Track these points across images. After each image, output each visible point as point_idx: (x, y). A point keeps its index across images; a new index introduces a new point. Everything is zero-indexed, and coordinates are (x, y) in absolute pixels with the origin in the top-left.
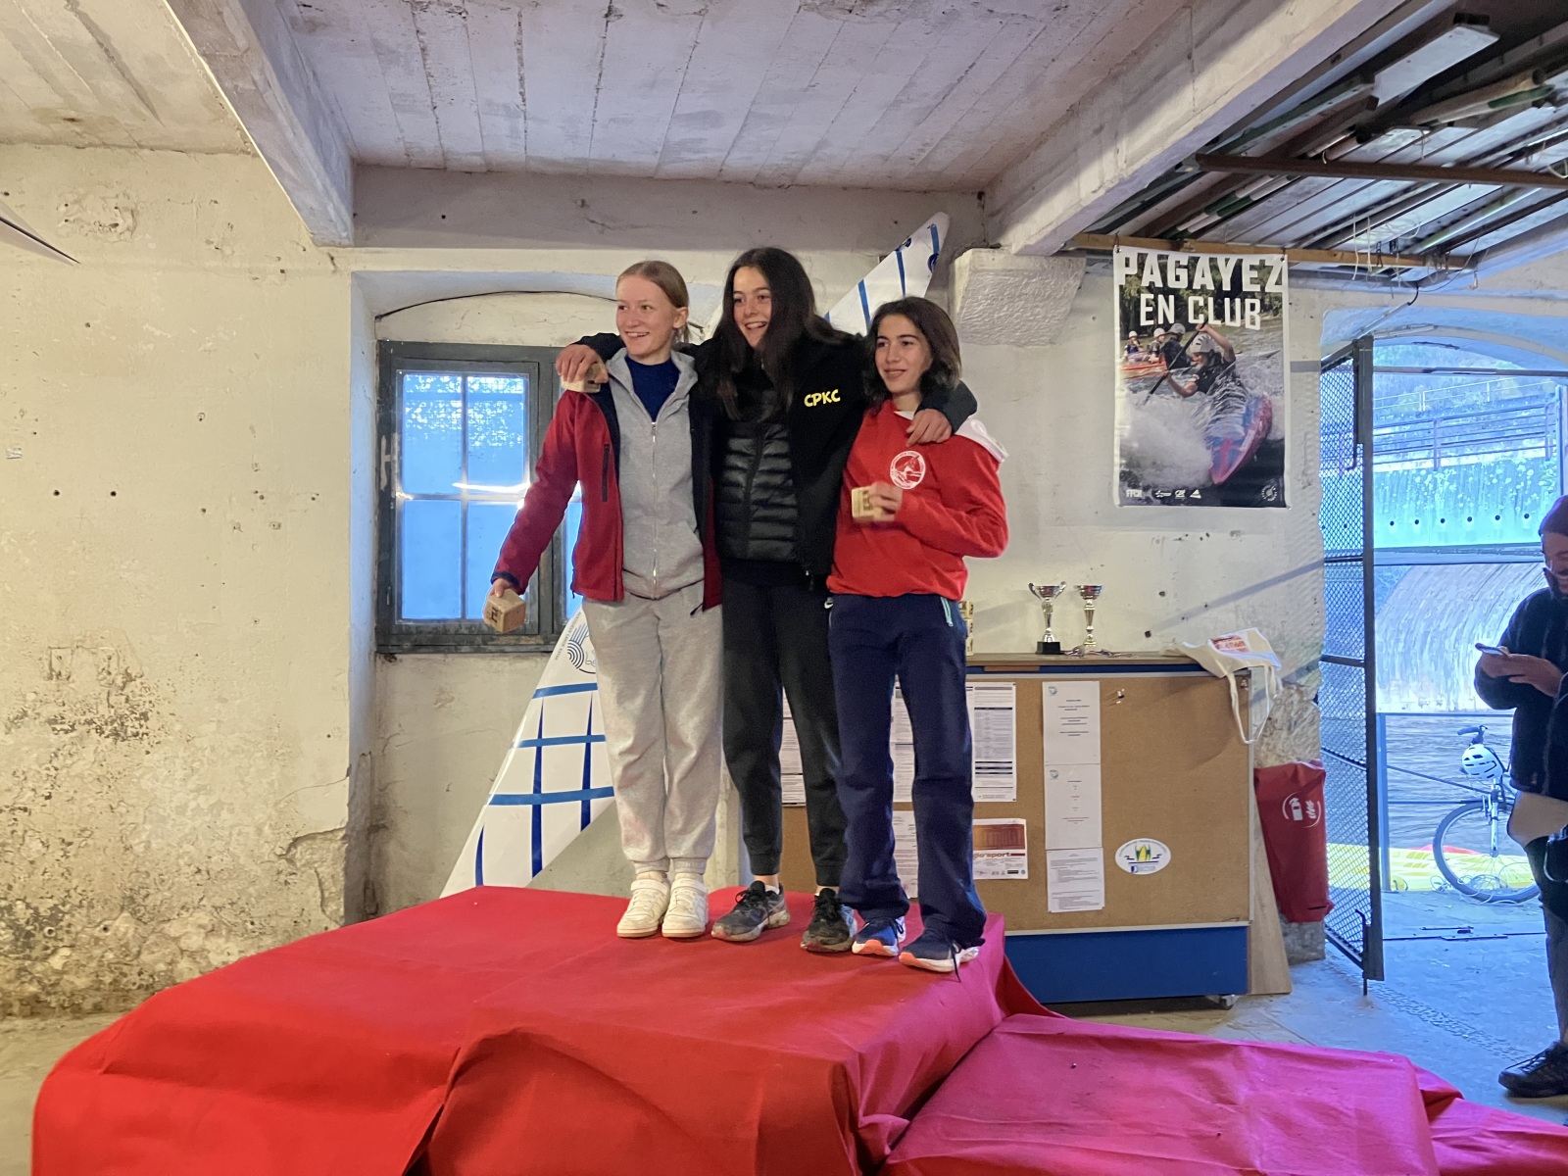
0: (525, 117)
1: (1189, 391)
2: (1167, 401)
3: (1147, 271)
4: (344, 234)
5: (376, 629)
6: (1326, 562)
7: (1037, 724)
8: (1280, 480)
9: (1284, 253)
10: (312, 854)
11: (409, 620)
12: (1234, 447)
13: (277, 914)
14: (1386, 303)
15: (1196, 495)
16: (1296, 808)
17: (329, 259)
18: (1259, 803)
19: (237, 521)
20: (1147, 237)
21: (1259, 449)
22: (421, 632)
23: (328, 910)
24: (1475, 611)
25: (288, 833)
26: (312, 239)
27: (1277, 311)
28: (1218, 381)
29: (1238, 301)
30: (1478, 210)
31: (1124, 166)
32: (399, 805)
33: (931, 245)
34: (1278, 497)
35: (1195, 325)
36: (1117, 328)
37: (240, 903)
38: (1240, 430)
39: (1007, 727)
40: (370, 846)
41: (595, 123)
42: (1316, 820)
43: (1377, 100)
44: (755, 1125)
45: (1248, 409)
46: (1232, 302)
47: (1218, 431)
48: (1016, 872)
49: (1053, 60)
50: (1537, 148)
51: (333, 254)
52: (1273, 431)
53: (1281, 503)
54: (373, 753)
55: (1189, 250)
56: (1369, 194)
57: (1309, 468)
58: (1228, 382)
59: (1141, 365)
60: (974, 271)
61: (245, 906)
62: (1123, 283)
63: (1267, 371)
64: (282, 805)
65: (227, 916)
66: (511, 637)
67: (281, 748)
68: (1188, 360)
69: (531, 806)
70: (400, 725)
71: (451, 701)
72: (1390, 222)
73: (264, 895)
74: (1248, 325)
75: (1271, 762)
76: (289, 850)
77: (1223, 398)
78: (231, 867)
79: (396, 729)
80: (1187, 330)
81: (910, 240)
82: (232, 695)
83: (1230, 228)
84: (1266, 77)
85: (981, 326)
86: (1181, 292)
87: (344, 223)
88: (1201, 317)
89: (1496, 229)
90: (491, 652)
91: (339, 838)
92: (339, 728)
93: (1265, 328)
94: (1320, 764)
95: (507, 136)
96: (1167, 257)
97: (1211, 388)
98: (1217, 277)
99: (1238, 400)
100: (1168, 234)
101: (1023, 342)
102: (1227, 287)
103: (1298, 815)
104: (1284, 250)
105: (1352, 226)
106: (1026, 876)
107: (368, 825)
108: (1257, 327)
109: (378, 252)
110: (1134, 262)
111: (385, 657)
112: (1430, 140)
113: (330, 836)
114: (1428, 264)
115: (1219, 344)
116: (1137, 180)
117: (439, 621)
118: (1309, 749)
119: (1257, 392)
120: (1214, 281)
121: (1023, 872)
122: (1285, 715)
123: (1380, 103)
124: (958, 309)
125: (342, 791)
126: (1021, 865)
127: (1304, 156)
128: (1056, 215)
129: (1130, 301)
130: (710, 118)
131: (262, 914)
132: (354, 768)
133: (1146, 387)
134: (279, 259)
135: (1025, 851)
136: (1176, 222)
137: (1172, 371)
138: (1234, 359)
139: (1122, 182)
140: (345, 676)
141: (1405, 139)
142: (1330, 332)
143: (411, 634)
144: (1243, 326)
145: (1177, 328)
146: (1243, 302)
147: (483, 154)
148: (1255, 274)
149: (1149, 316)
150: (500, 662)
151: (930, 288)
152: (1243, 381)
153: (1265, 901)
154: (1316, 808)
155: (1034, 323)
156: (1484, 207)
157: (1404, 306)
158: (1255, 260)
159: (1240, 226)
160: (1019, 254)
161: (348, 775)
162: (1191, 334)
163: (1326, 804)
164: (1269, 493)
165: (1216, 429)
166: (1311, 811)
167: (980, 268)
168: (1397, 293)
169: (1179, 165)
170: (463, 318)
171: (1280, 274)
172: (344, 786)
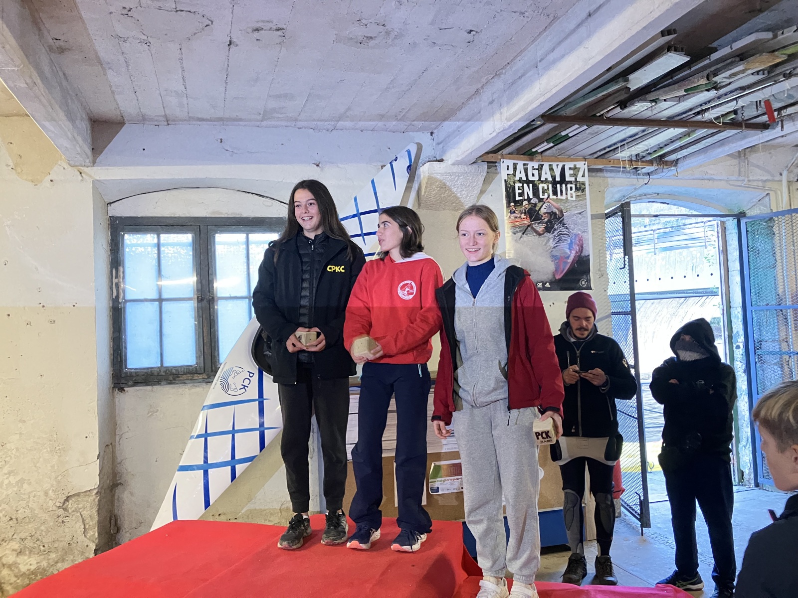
0: (187, 97)
1: (542, 233)
2: (530, 238)
3: (518, 172)
4: (87, 160)
5: (112, 375)
6: (612, 314)
8: (588, 276)
9: (585, 161)
10: (78, 504)
11: (132, 369)
12: (565, 260)
13: (58, 540)
14: (635, 183)
15: (548, 285)
17: (79, 173)
19: (29, 320)
20: (517, 155)
21: (578, 260)
22: (138, 375)
23: (88, 535)
25: (63, 494)
26: (69, 163)
27: (583, 190)
28: (556, 227)
29: (564, 185)
30: (678, 139)
31: (506, 122)
32: (129, 471)
33: (408, 160)
34: (588, 285)
36: (505, 202)
37: (36, 535)
38: (568, 251)
40: (112, 495)
41: (226, 100)
43: (630, 89)
45: (571, 241)
46: (561, 186)
50: (707, 110)
51: (81, 171)
52: (584, 251)
53: (589, 288)
54: (113, 444)
55: (539, 161)
56: (625, 133)
57: (602, 267)
58: (560, 227)
59: (517, 220)
60: (431, 173)
61: (39, 537)
62: (506, 179)
63: (580, 221)
64: (59, 479)
65: (29, 543)
66: (189, 375)
67: (58, 446)
68: (540, 217)
69: (202, 471)
70: (128, 427)
71: (156, 412)
72: (637, 146)
73: (50, 530)
74: (569, 198)
76: (64, 503)
77: (559, 235)
78: (30, 516)
79: (126, 429)
80: (539, 202)
81: (397, 158)
82: (28, 418)
83: (559, 149)
85: (435, 201)
86: (535, 182)
87: (87, 155)
88: (546, 194)
89: (686, 148)
90: (178, 384)
91: (94, 494)
92: (92, 433)
93: (578, 199)
95: (178, 107)
96: (528, 164)
97: (552, 230)
98: (553, 174)
99: (566, 236)
100: (528, 153)
101: (456, 208)
102: (558, 179)
104: (585, 159)
105: (618, 147)
107: (111, 484)
108: (574, 199)
109: (108, 169)
110: (511, 168)
111: (118, 390)
112: (656, 108)
113: (88, 493)
114: (654, 165)
115: (555, 208)
116: (512, 128)
117: (148, 368)
119: (575, 232)
120: (552, 176)
124: (423, 193)
125: (95, 467)
127: (595, 115)
128: (471, 145)
129: (510, 188)
130: (288, 97)
131: (50, 540)
132: (101, 454)
133: (520, 231)
134: (50, 175)
136: (532, 147)
137: (532, 223)
138: (563, 215)
139: (505, 129)
140: (95, 403)
141: (643, 108)
142: (608, 198)
143: (133, 376)
144: (567, 198)
145: (534, 201)
146: (566, 186)
148: (572, 172)
149: (520, 195)
150: (183, 389)
152: (568, 226)
155: (462, 198)
156: (680, 138)
157: (643, 185)
158: (571, 165)
159: (563, 148)
160: (453, 164)
161: (98, 458)
164: (583, 283)
165: (556, 251)
167: (433, 171)
168: (640, 178)
169: (534, 120)
170: (157, 203)
171: (584, 172)
172: (96, 464)
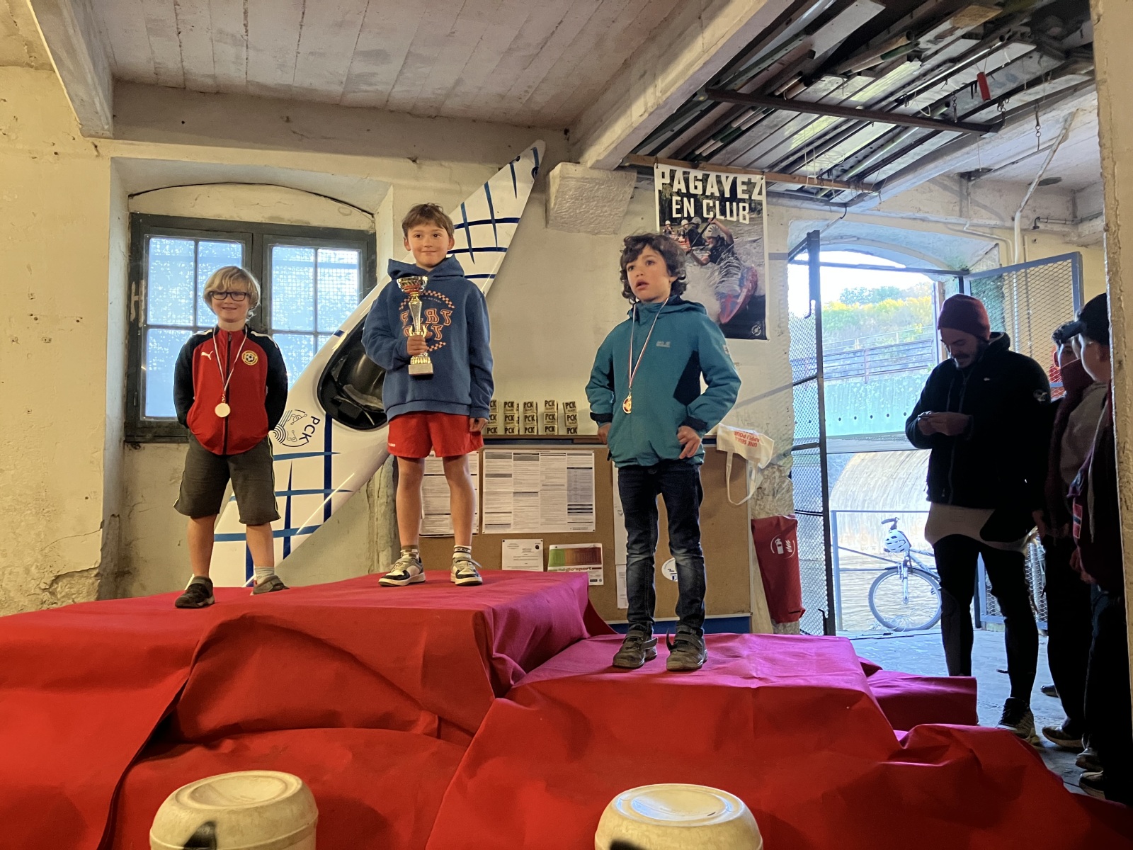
0: (247, 46)
1: (705, 262)
3: (676, 182)
4: (106, 127)
5: (125, 423)
6: (794, 385)
7: (609, 479)
8: (764, 321)
9: (763, 174)
10: (71, 588)
11: (151, 417)
12: (734, 299)
14: (827, 217)
16: (779, 545)
17: (93, 147)
18: (755, 542)
19: (15, 336)
20: (676, 159)
21: (749, 302)
22: (160, 427)
24: (895, 485)
25: (51, 572)
26: (80, 129)
27: (760, 212)
28: (723, 256)
29: (734, 204)
30: (879, 148)
31: (660, 95)
32: (141, 556)
33: (534, 161)
34: (762, 333)
35: (708, 218)
36: (658, 217)
38: (738, 288)
39: (588, 481)
40: (117, 587)
41: (298, 55)
42: (791, 553)
43: (815, 53)
44: (421, 656)
45: (742, 276)
46: (731, 205)
47: (724, 289)
48: (596, 581)
49: (613, 22)
50: (910, 97)
51: (96, 144)
52: (758, 290)
53: (763, 337)
54: (121, 516)
55: (703, 169)
56: (813, 128)
57: (782, 322)
58: (729, 257)
60: (563, 178)
62: (661, 189)
63: (754, 251)
64: (47, 551)
67: (47, 507)
68: (704, 241)
70: (142, 496)
72: (827, 153)
74: (741, 220)
75: (763, 516)
76: (51, 585)
77: (726, 267)
79: (140, 499)
80: (703, 222)
81: (519, 157)
82: (8, 467)
83: (729, 153)
84: (746, 24)
85: (568, 218)
86: (698, 197)
88: (712, 213)
89: (890, 161)
91: (93, 575)
92: (95, 493)
93: (753, 222)
94: (794, 517)
95: (233, 62)
96: (689, 173)
97: (719, 260)
98: (721, 189)
99: (736, 269)
100: (689, 157)
101: (596, 231)
102: (727, 195)
103: (780, 551)
104: (763, 173)
105: (804, 155)
106: (602, 583)
107: (116, 570)
108: (747, 222)
109: (132, 144)
110: (668, 175)
111: (132, 445)
112: (848, 86)
113: (86, 574)
114: (851, 187)
115: (724, 232)
116: (668, 107)
118: (786, 509)
119: (747, 264)
120: (719, 191)
121: (600, 580)
122: (771, 486)
123: (817, 56)
124: (552, 205)
125: (97, 539)
126: (598, 576)
127: (772, 94)
128: (616, 136)
129: (665, 200)
130: (379, 56)
132: (106, 523)
134: (54, 144)
135: (601, 566)
136: (693, 147)
137: (693, 248)
138: (733, 242)
139: (659, 107)
140: (99, 455)
141: (832, 85)
142: (793, 237)
143: (152, 427)
144: (738, 221)
145: (696, 220)
146: (738, 204)
147: (214, 77)
148: (745, 187)
149: (678, 211)
151: (533, 190)
152: (739, 257)
153: (760, 606)
154: (792, 545)
155: (604, 218)
156: (882, 145)
157: (838, 220)
160: (593, 167)
161: (101, 528)
162: (705, 225)
163: (798, 542)
164: (756, 330)
165: (722, 287)
166: (789, 547)
167: (567, 176)
168: (833, 211)
169: (695, 95)
170: (196, 200)
171: (761, 189)
172: (99, 536)
